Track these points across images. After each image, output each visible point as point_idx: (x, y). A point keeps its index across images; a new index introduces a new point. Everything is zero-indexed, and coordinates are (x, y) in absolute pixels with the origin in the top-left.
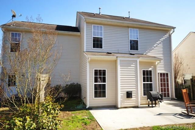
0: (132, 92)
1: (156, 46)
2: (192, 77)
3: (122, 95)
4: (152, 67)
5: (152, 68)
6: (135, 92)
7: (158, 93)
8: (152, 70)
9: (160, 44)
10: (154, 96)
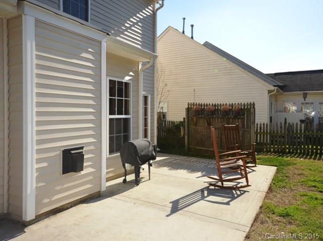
0: (82, 148)
1: (130, 28)
2: (188, 104)
3: (45, 164)
4: (131, 73)
5: (131, 76)
6: (92, 148)
7: (149, 142)
8: (130, 82)
9: (136, 24)
10: (142, 154)
